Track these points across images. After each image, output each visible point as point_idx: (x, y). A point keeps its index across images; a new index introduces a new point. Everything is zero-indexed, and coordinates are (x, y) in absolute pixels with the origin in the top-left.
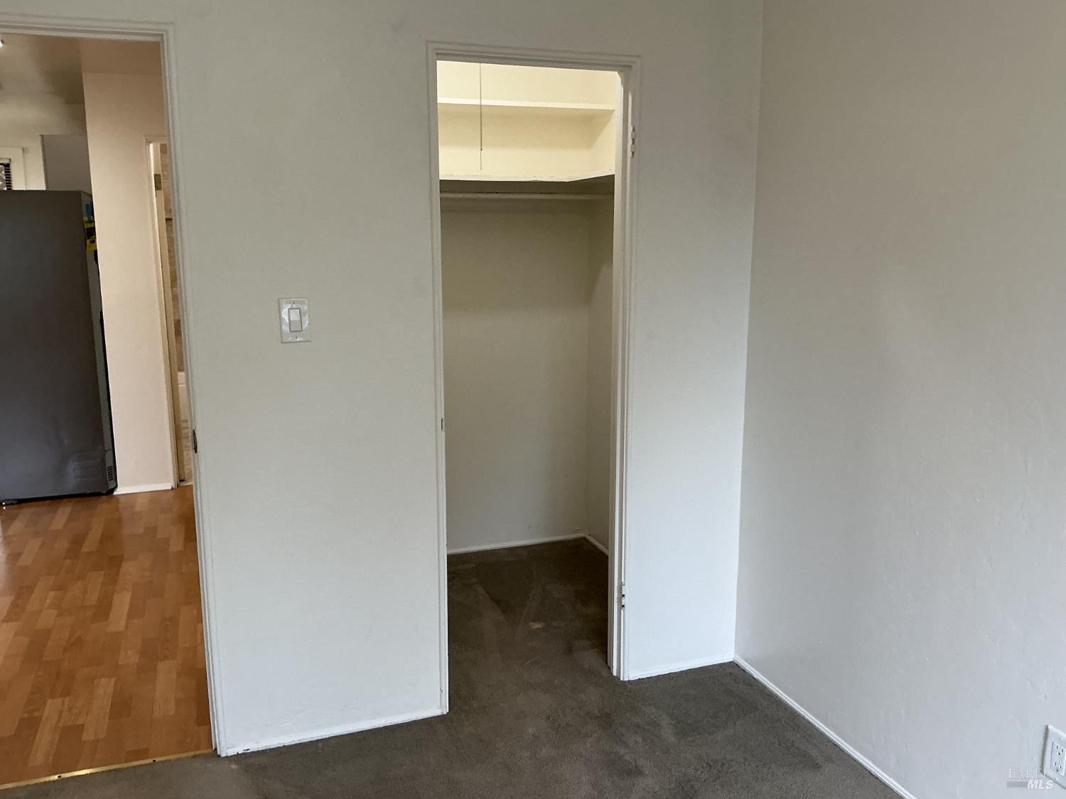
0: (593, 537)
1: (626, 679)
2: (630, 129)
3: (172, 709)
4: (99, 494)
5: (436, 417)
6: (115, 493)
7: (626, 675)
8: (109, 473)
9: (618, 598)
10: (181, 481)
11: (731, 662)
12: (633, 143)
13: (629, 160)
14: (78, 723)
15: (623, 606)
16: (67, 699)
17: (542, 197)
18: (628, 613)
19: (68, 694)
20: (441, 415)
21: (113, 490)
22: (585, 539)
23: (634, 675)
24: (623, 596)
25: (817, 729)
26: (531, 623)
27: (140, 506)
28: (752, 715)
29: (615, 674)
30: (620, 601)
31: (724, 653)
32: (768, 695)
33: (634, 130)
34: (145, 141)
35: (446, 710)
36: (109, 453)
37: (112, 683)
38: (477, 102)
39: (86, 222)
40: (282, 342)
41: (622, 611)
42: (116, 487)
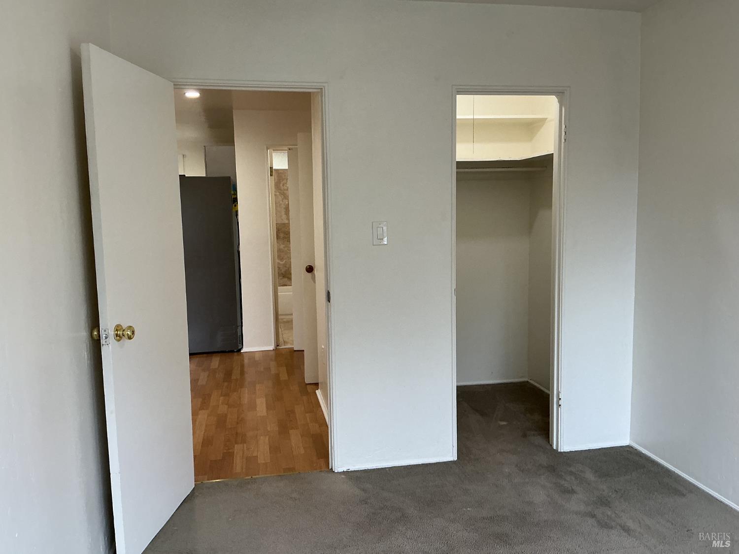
0: (533, 380)
1: (562, 451)
2: (563, 127)
3: (302, 451)
4: (232, 351)
5: (451, 287)
6: (242, 351)
7: (562, 448)
8: (238, 339)
9: (557, 401)
10: (277, 346)
11: (628, 446)
12: (565, 134)
13: (563, 144)
14: (254, 455)
15: (560, 405)
16: (245, 445)
17: (503, 169)
18: (562, 409)
19: (245, 443)
20: (454, 287)
21: (240, 350)
22: (528, 382)
23: (567, 449)
24: (560, 399)
25: (683, 478)
26: (500, 422)
27: (257, 357)
28: (642, 470)
29: (555, 448)
30: (558, 402)
31: (623, 439)
32: (652, 461)
33: (566, 127)
34: (266, 148)
35: (456, 459)
36: (240, 327)
37: (267, 438)
38: (471, 117)
39: (233, 195)
40: (373, 245)
41: (559, 408)
42: (242, 348)
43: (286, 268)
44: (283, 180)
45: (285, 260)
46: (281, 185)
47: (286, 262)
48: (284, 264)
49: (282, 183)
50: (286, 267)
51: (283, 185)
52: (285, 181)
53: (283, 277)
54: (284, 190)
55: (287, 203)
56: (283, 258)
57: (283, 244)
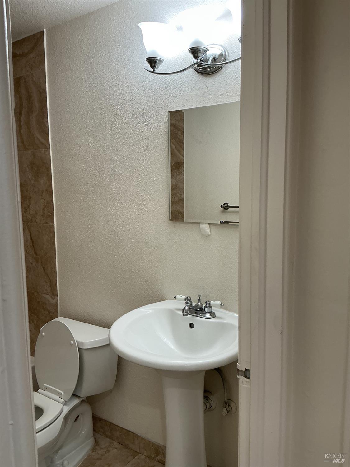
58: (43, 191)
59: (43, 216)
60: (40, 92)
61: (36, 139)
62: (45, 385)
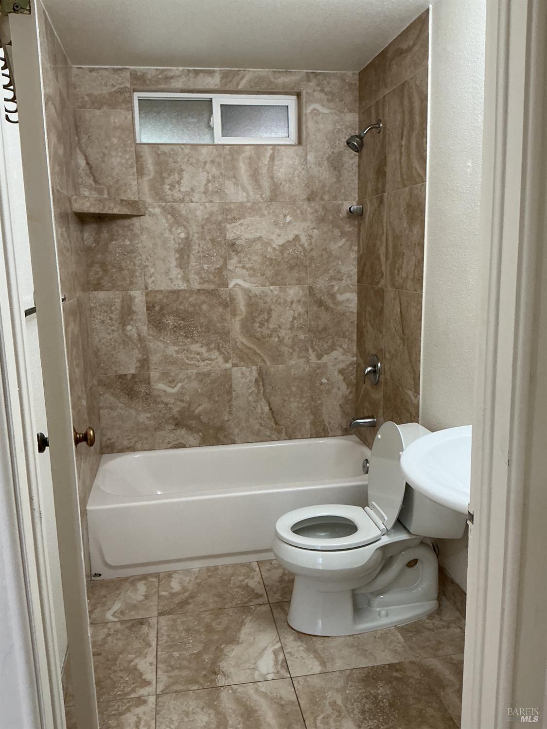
43: (184, 405)
44: (172, 171)
45: (180, 385)
46: (167, 187)
47: (182, 387)
48: (177, 394)
49: (168, 181)
50: (182, 401)
51: (172, 187)
52: (176, 177)
53: (176, 425)
54: (175, 201)
55: (183, 235)
56: (173, 381)
57: (174, 344)
58: (415, 244)
59: (413, 280)
60: (422, 100)
61: (414, 169)
62: (373, 503)
